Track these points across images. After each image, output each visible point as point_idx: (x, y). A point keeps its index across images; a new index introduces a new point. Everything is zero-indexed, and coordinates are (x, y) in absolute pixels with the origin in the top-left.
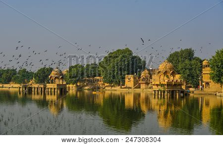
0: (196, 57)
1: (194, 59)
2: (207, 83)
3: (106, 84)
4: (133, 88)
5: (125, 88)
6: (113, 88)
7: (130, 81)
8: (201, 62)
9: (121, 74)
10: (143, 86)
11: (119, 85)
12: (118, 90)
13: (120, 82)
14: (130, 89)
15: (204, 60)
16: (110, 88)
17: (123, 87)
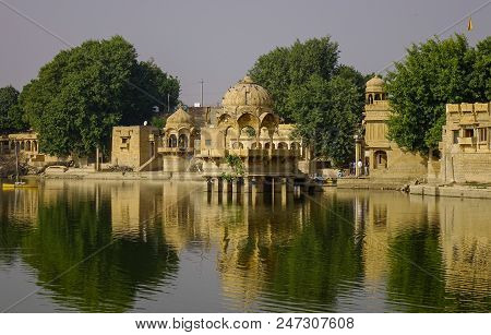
0: (343, 68)
1: (337, 73)
2: (381, 154)
3: (48, 159)
4: (137, 169)
5: (111, 170)
6: (71, 170)
7: (127, 144)
8: (361, 81)
9: (99, 124)
10: (171, 164)
11: (92, 159)
12: (86, 178)
13: (93, 149)
14: (129, 175)
15: (369, 78)
16: (60, 171)
17: (104, 166)
